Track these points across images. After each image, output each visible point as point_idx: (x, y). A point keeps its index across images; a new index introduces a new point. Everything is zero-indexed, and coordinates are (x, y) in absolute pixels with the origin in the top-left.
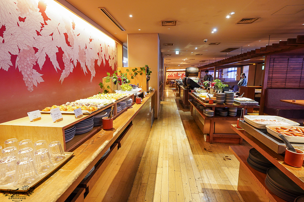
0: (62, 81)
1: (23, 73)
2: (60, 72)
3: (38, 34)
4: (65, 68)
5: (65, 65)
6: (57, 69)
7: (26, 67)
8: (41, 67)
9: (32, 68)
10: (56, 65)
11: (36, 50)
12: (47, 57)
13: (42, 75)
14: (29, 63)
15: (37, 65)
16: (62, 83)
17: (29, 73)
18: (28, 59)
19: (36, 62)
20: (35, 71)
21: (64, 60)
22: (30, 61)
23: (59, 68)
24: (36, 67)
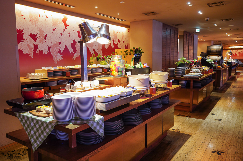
0: (74, 59)
1: (53, 55)
2: (73, 54)
3: (62, 34)
4: (77, 52)
5: (77, 50)
6: (72, 52)
7: (54, 52)
8: (62, 52)
9: (57, 52)
10: (71, 50)
11: (60, 43)
12: (66, 46)
13: (62, 56)
14: (56, 50)
15: (60, 51)
16: (74, 60)
17: (55, 55)
18: (56, 48)
19: (60, 49)
20: (58, 54)
21: (76, 47)
22: (56, 49)
23: (73, 52)
24: (59, 52)
